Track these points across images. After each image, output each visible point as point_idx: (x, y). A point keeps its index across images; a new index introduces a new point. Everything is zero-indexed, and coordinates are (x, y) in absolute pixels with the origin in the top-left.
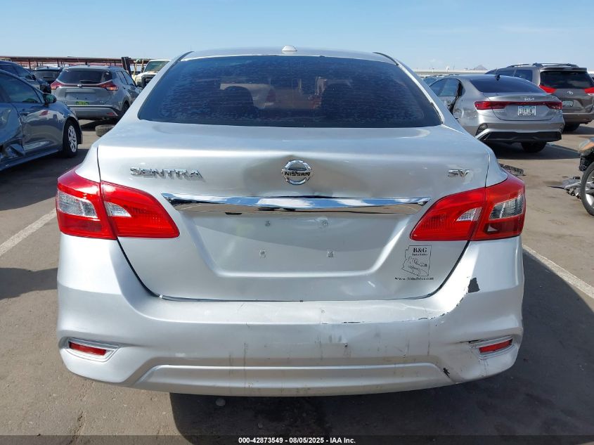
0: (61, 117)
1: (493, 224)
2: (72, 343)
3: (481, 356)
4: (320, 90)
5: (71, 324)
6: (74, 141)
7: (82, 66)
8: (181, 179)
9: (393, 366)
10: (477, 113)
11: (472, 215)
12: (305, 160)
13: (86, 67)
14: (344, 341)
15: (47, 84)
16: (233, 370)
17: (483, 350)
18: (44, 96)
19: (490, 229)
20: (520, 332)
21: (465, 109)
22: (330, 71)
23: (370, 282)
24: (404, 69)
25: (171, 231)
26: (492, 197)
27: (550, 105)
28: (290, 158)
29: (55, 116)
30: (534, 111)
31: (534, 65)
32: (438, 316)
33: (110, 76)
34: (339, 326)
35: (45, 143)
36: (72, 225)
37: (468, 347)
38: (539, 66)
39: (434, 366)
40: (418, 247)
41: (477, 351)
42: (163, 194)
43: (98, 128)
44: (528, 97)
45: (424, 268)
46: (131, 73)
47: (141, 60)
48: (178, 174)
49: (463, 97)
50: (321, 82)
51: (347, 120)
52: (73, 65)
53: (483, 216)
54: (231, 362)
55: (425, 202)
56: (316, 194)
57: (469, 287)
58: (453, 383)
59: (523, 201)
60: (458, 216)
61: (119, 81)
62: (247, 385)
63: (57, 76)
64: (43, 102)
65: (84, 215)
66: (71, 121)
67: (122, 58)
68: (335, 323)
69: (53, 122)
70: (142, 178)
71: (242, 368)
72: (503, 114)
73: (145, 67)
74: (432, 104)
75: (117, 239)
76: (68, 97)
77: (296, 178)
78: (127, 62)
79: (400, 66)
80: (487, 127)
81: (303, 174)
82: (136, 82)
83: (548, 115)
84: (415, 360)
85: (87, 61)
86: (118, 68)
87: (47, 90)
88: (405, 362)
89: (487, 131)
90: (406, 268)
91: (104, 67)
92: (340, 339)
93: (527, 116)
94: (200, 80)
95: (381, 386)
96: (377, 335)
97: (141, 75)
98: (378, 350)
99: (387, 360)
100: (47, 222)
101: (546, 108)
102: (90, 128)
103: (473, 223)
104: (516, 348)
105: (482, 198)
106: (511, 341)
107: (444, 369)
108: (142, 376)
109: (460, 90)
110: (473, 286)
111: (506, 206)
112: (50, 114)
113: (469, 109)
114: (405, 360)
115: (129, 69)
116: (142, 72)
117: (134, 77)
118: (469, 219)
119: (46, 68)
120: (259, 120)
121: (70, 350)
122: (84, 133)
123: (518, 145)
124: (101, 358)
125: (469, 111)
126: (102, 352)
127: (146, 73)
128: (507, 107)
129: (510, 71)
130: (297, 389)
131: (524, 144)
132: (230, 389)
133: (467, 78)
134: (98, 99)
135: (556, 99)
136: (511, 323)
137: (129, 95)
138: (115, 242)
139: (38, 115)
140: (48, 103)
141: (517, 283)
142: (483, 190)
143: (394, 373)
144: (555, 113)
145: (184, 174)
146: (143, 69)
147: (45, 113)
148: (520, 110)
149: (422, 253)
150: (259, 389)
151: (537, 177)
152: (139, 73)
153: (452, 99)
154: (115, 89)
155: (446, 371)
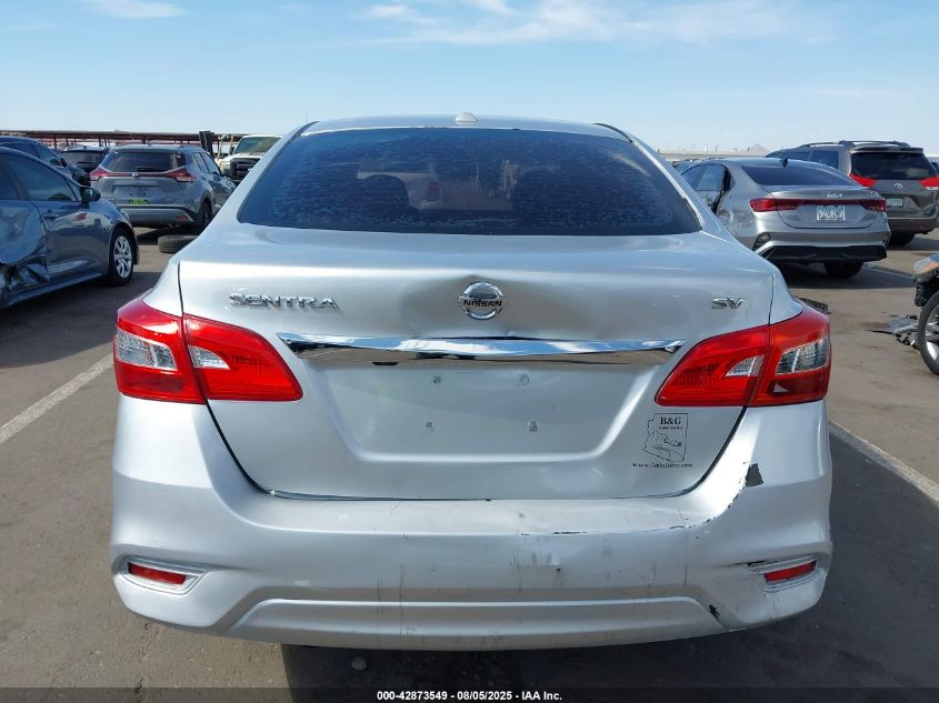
0: (107, 223)
1: (782, 382)
2: (133, 565)
3: (767, 587)
4: (508, 184)
5: (132, 534)
6: (127, 260)
7: (138, 145)
8: (307, 311)
9: (631, 601)
10: (754, 217)
11: (750, 368)
12: (494, 282)
13: (145, 146)
14: (555, 562)
15: (83, 173)
16: (383, 608)
17: (770, 577)
18: (82, 190)
19: (778, 389)
20: (828, 549)
21: (735, 211)
22: (530, 152)
23: (594, 469)
24: (641, 148)
25: (291, 391)
26: (779, 339)
27: (867, 204)
28: (472, 280)
29: (98, 221)
30: (843, 214)
31: (841, 142)
32: (700, 523)
33: (183, 160)
34: (547, 538)
35: (80, 262)
36: (139, 382)
37: (746, 572)
38: (849, 144)
39: (693, 601)
40: (667, 417)
41: (763, 579)
42: (278, 334)
43: (161, 239)
44: (832, 193)
45: (676, 449)
46: (213, 156)
47: (230, 135)
48: (302, 303)
49: (731, 193)
50: (509, 170)
51: (555, 224)
52: (123, 144)
53: (767, 368)
54: (379, 594)
55: (677, 348)
56: (510, 335)
57: (747, 478)
58: (724, 631)
59: (828, 348)
60: (728, 368)
61: (197, 169)
62: (404, 632)
63: (100, 160)
64: (80, 199)
65: (156, 366)
66: (122, 229)
67: (201, 133)
68: (540, 534)
69: (95, 231)
70: (247, 309)
71: (397, 604)
72: (795, 218)
73: (236, 146)
74: (685, 200)
75: (207, 403)
76: (117, 192)
77: (481, 309)
78: (208, 139)
79: (636, 143)
80: (770, 239)
81: (491, 303)
82: (222, 169)
83: (865, 219)
84: (664, 592)
85: (144, 137)
86: (194, 148)
87: (85, 181)
88: (650, 596)
89: (769, 245)
90: (649, 448)
91: (174, 146)
92: (549, 558)
93: (831, 222)
94: (332, 165)
95: (613, 633)
96: (607, 553)
97: (228, 159)
98: (609, 576)
99: (620, 592)
100: (83, 385)
101: (861, 208)
102: (149, 239)
103: (752, 379)
104: (821, 575)
105: (765, 341)
106: (813, 564)
107: (711, 606)
108: (241, 617)
109: (727, 182)
110: (753, 476)
111: (801, 355)
112: (90, 218)
113: (739, 211)
114: (649, 591)
115: (210, 150)
116: (231, 153)
117: (218, 161)
118: (744, 373)
119: (82, 148)
120: (421, 223)
121: (130, 577)
122: (142, 248)
123: (820, 268)
124: (179, 588)
125: (742, 214)
126: (179, 579)
127: (238, 156)
128: (801, 208)
129: (805, 152)
130: (483, 638)
131: (828, 265)
132: (378, 637)
133: (736, 164)
134: (164, 196)
135: (877, 196)
136: (812, 534)
137: (211, 189)
138: (202, 408)
139: (71, 220)
140: (87, 201)
141: (821, 473)
142: (767, 329)
143: (632, 612)
144: (875, 217)
145: (311, 303)
146: (233, 149)
147: (82, 217)
148: (821, 213)
149: (675, 425)
150: (423, 638)
151: (850, 315)
152: (226, 155)
153: (714, 195)
154: (189, 179)
155: (713, 610)
